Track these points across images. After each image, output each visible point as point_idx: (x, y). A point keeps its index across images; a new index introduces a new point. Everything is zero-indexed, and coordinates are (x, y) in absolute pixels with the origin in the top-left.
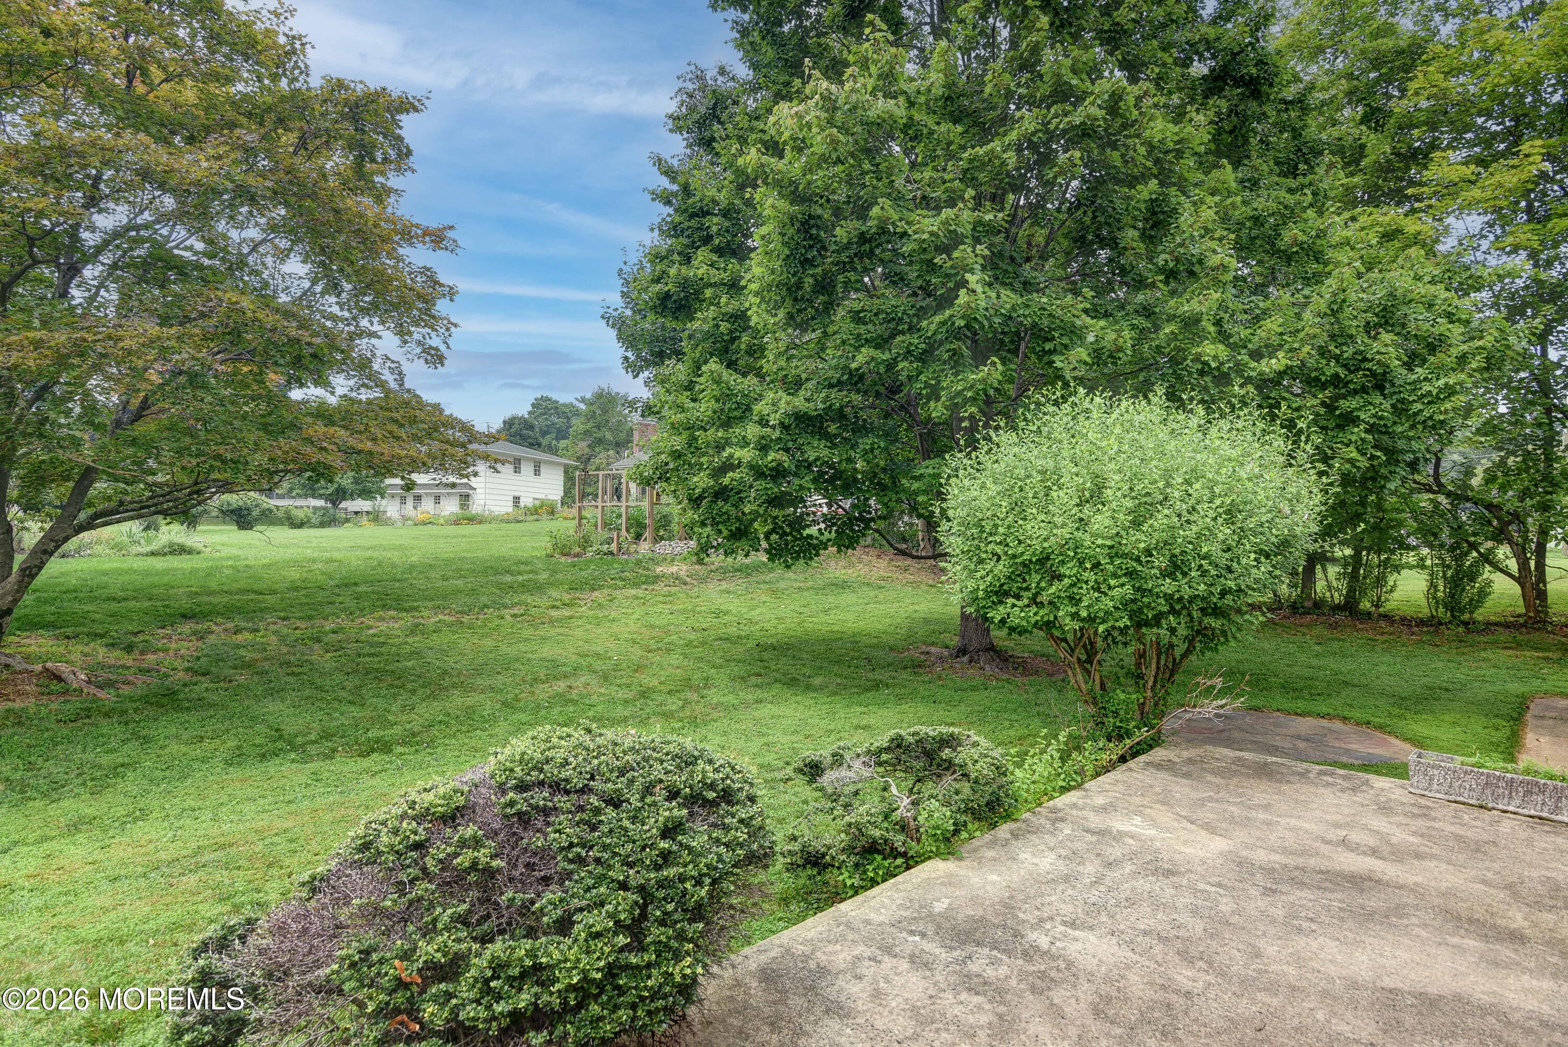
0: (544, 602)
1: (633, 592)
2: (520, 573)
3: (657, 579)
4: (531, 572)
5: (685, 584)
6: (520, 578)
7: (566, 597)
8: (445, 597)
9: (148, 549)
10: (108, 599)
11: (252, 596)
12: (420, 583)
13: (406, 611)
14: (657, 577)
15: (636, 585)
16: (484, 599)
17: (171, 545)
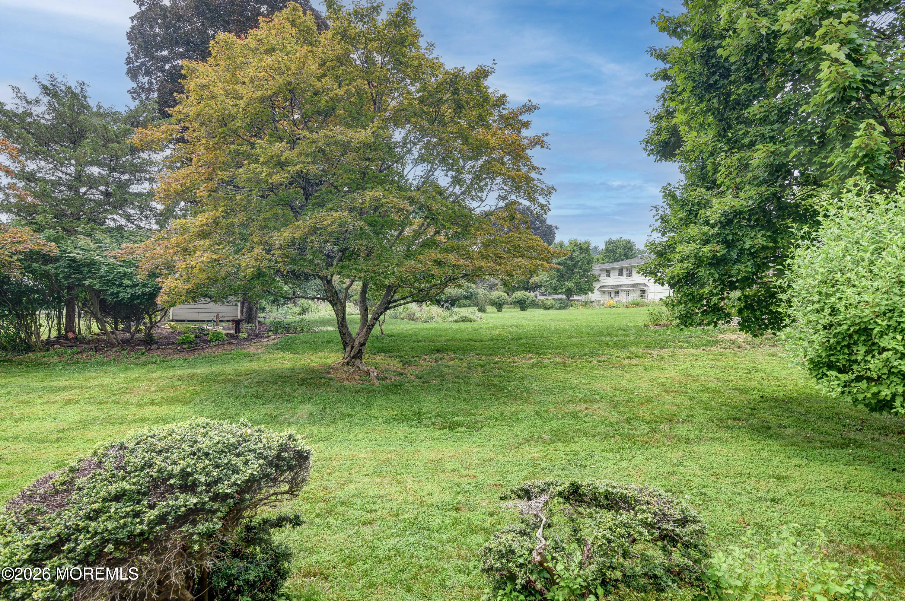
0: (622, 354)
1: (692, 351)
2: (616, 336)
3: (716, 343)
4: (624, 335)
5: (739, 347)
6: (615, 339)
7: (640, 352)
8: (564, 348)
9: (455, 319)
10: (415, 341)
11: (471, 343)
12: (555, 340)
13: (540, 354)
14: (717, 342)
15: (697, 347)
16: (586, 350)
17: (462, 317)
